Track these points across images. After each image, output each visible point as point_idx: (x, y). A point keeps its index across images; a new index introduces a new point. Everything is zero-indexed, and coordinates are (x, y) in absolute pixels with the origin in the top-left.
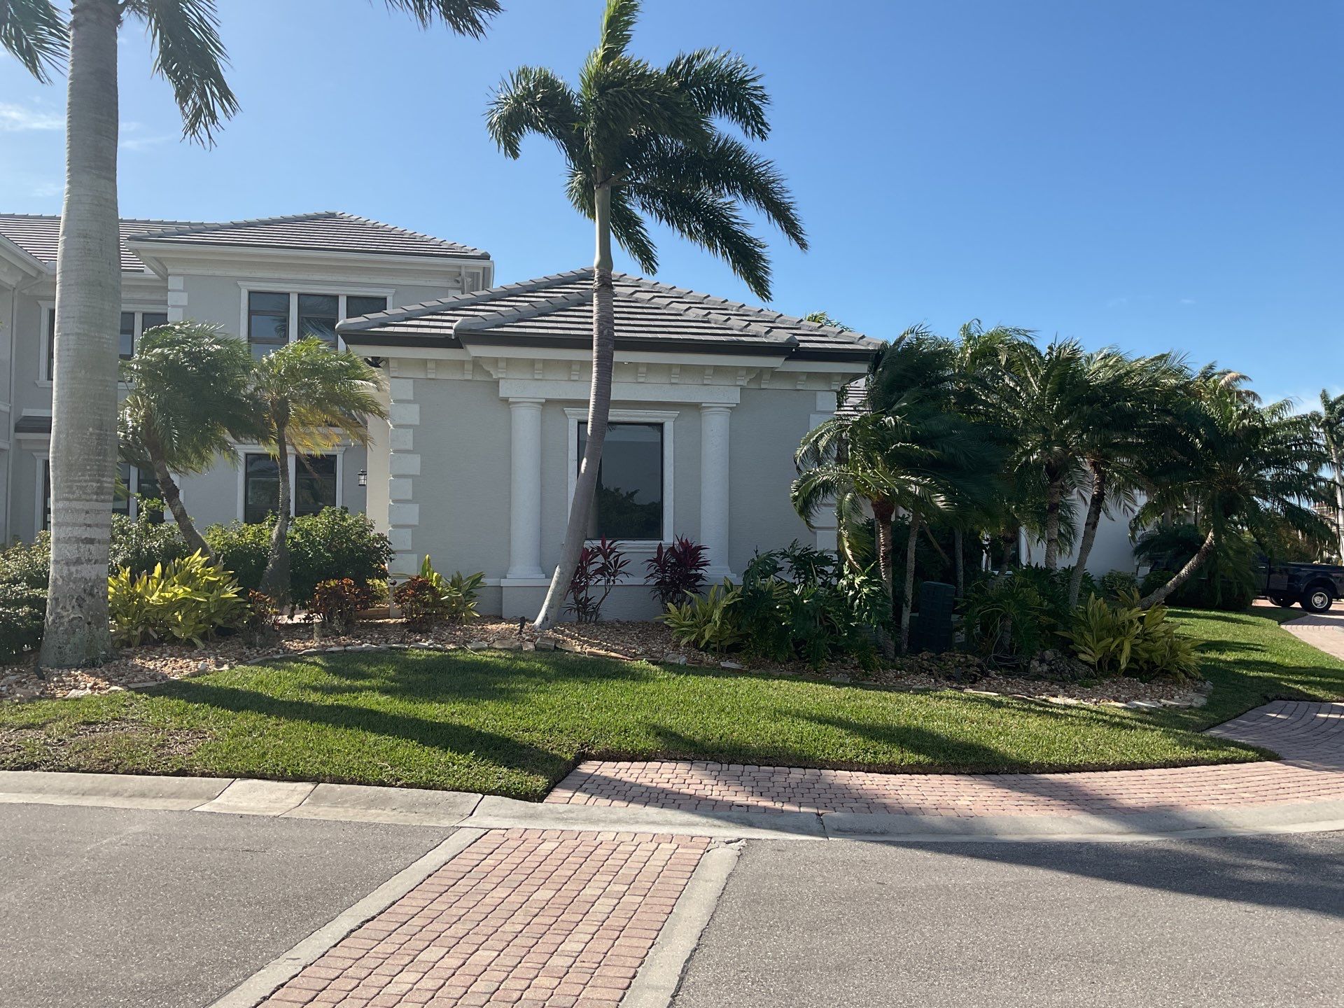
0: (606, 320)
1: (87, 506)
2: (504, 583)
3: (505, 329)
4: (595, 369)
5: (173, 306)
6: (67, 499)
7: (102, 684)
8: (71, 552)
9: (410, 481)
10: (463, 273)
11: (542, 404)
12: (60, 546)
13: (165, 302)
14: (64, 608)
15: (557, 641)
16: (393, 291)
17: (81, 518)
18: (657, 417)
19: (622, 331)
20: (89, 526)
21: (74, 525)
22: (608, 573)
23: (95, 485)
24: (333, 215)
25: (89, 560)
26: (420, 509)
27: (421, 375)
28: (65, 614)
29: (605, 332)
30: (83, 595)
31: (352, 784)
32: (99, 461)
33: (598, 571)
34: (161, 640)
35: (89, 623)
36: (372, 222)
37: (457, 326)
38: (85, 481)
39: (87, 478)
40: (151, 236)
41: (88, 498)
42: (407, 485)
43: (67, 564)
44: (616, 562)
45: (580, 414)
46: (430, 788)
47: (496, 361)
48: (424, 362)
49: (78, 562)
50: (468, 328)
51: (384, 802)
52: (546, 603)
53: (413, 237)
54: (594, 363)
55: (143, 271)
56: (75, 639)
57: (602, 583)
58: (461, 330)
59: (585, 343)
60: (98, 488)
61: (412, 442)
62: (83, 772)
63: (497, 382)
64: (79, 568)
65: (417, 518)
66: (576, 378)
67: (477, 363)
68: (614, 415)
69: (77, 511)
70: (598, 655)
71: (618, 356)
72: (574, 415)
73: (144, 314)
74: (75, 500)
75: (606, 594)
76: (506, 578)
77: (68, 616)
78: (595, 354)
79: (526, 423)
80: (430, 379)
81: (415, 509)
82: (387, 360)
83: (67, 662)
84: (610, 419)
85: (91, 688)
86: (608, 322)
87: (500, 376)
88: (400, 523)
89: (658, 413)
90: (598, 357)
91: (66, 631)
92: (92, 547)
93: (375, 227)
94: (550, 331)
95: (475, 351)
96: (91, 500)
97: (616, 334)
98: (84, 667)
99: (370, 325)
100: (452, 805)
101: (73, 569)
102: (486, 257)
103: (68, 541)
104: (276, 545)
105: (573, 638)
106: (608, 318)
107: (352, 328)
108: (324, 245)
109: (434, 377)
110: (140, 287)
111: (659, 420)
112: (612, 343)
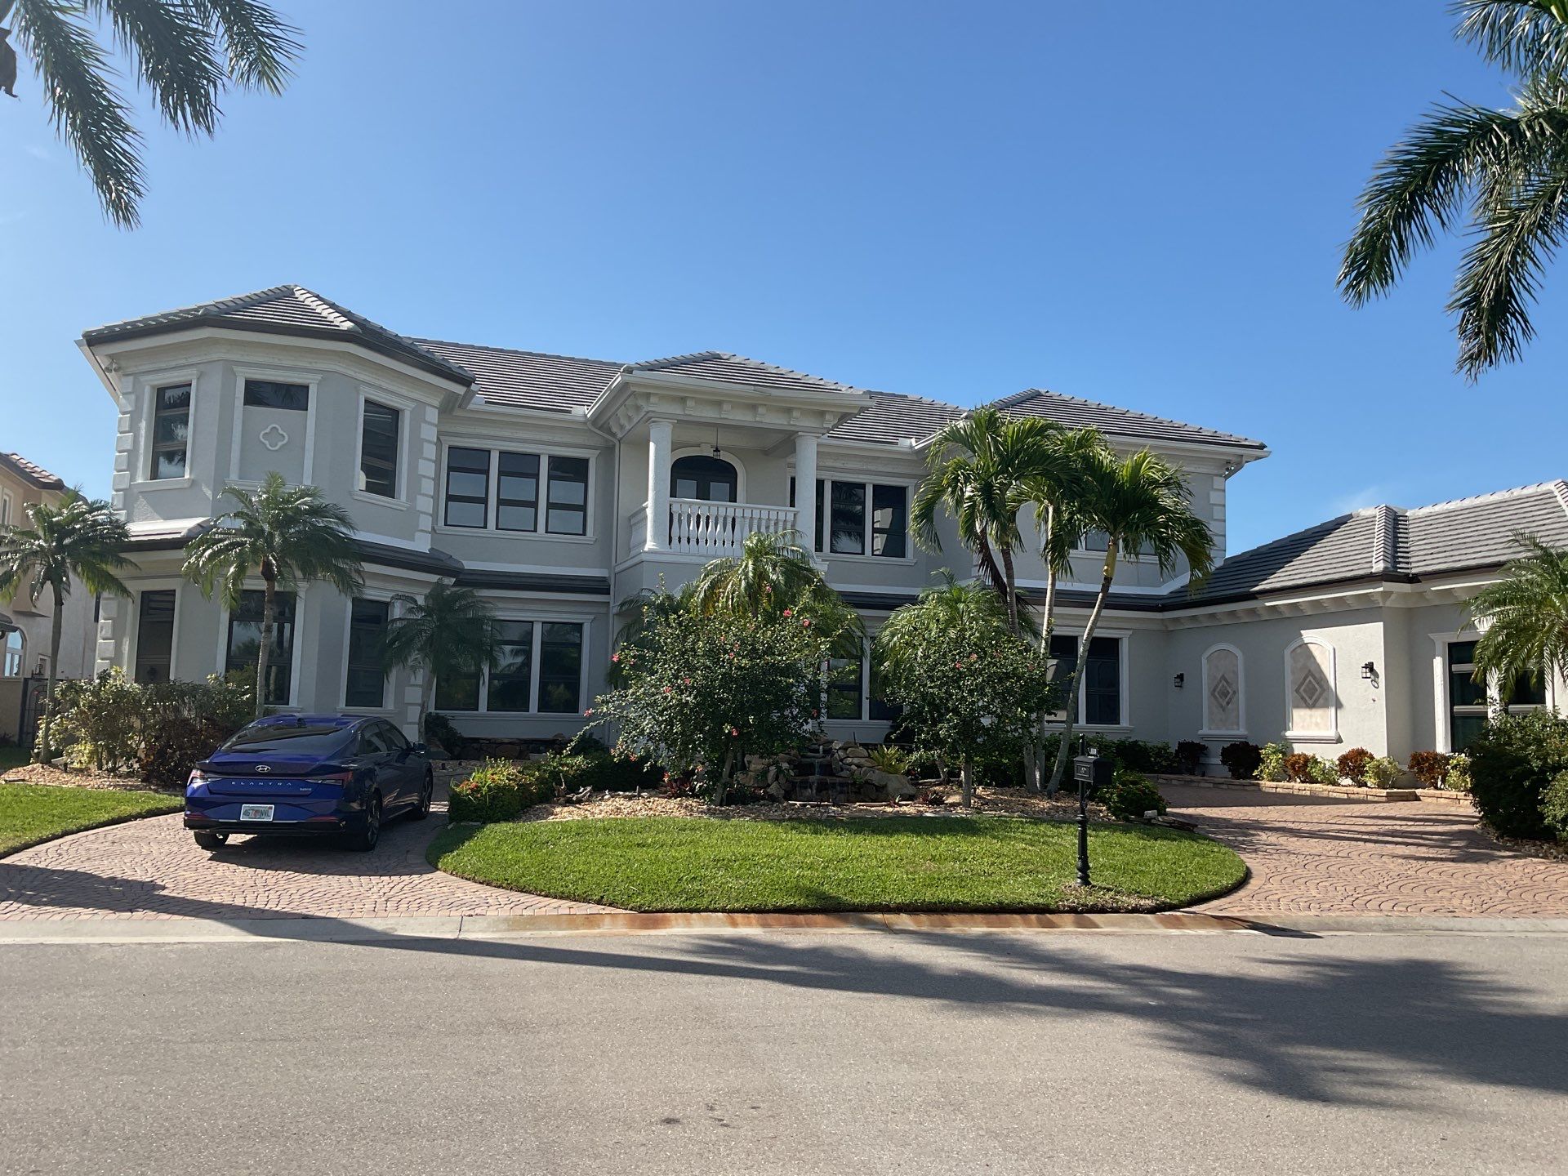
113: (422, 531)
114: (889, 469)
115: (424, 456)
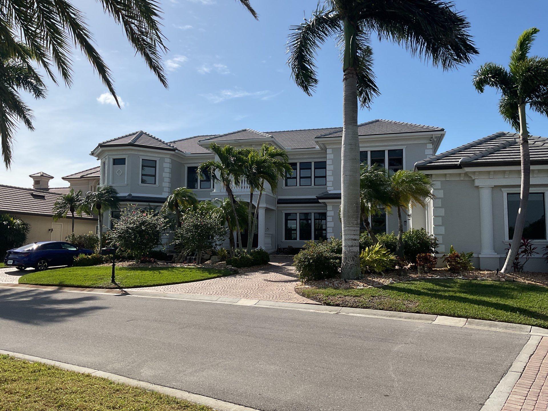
0: (526, 155)
1: (354, 229)
2: (480, 256)
3: (479, 161)
4: (522, 174)
5: (329, 159)
6: (348, 227)
7: (366, 285)
8: (350, 243)
9: (441, 218)
10: (434, 137)
11: (492, 188)
12: (346, 241)
13: (326, 157)
14: (348, 261)
15: (514, 278)
16: (406, 146)
17: (352, 233)
18: (542, 190)
19: (533, 158)
20: (355, 235)
21: (351, 235)
22: (528, 252)
23: (356, 222)
24: (378, 121)
25: (355, 246)
26: (445, 228)
27: (444, 179)
28: (349, 262)
29: (527, 159)
30: (354, 257)
31: (480, 319)
32: (357, 214)
33: (522, 252)
34: (371, 272)
35: (356, 266)
36: (394, 121)
37: (461, 161)
38: (354, 221)
39: (354, 220)
40: (322, 136)
41: (354, 226)
42: (440, 219)
43: (349, 247)
44: (530, 248)
45: (508, 191)
46: (510, 323)
47: (474, 173)
48: (445, 175)
49: (352, 246)
50: (465, 161)
51: (496, 326)
52: (506, 263)
53: (411, 125)
54: (522, 172)
55: (315, 148)
56: (352, 271)
57: (525, 256)
58: (462, 162)
59: (518, 163)
60: (357, 223)
61: (441, 204)
62: (384, 310)
63: (474, 180)
64: (352, 248)
65: (444, 231)
66: (507, 177)
67: (466, 174)
68: (532, 190)
69: (351, 230)
70: (532, 284)
71: (532, 167)
72: (505, 191)
73: (315, 162)
74: (351, 227)
75: (527, 261)
76: (480, 254)
77: (350, 263)
78: (522, 168)
79: (486, 196)
80: (461, 180)
81: (443, 228)
82: (431, 175)
83: (351, 278)
84: (530, 192)
85: (363, 286)
86: (527, 156)
87: (476, 178)
88: (437, 233)
89: (542, 188)
90: (524, 169)
91: (349, 268)
92: (356, 242)
93: (395, 123)
94: (497, 160)
95: (467, 169)
96: (355, 227)
97: (531, 159)
98: (358, 279)
99: (426, 163)
100: (521, 328)
101: (351, 248)
102: (443, 130)
103: (349, 240)
104: (399, 241)
105: (519, 277)
106: (527, 154)
107: (421, 165)
108: (381, 132)
109: (449, 180)
110: (313, 153)
111: (542, 191)
112: (529, 163)
113: (165, 192)
114: (319, 156)
115: (165, 171)
